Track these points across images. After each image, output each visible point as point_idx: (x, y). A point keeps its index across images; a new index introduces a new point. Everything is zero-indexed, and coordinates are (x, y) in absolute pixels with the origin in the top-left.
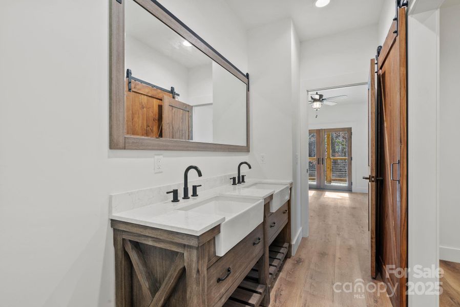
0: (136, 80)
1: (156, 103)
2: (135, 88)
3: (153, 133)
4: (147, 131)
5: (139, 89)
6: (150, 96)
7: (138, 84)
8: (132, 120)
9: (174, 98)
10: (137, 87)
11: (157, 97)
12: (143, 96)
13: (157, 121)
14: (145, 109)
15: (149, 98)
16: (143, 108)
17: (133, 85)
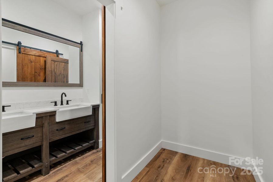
0: (25, 47)
1: (42, 60)
2: (24, 51)
3: (40, 76)
4: (35, 75)
5: (27, 52)
6: (37, 56)
7: (27, 49)
8: (22, 69)
9: (58, 56)
10: (26, 51)
11: (43, 56)
12: (31, 56)
13: (43, 70)
14: (33, 63)
15: (36, 57)
16: (32, 63)
17: (22, 50)
